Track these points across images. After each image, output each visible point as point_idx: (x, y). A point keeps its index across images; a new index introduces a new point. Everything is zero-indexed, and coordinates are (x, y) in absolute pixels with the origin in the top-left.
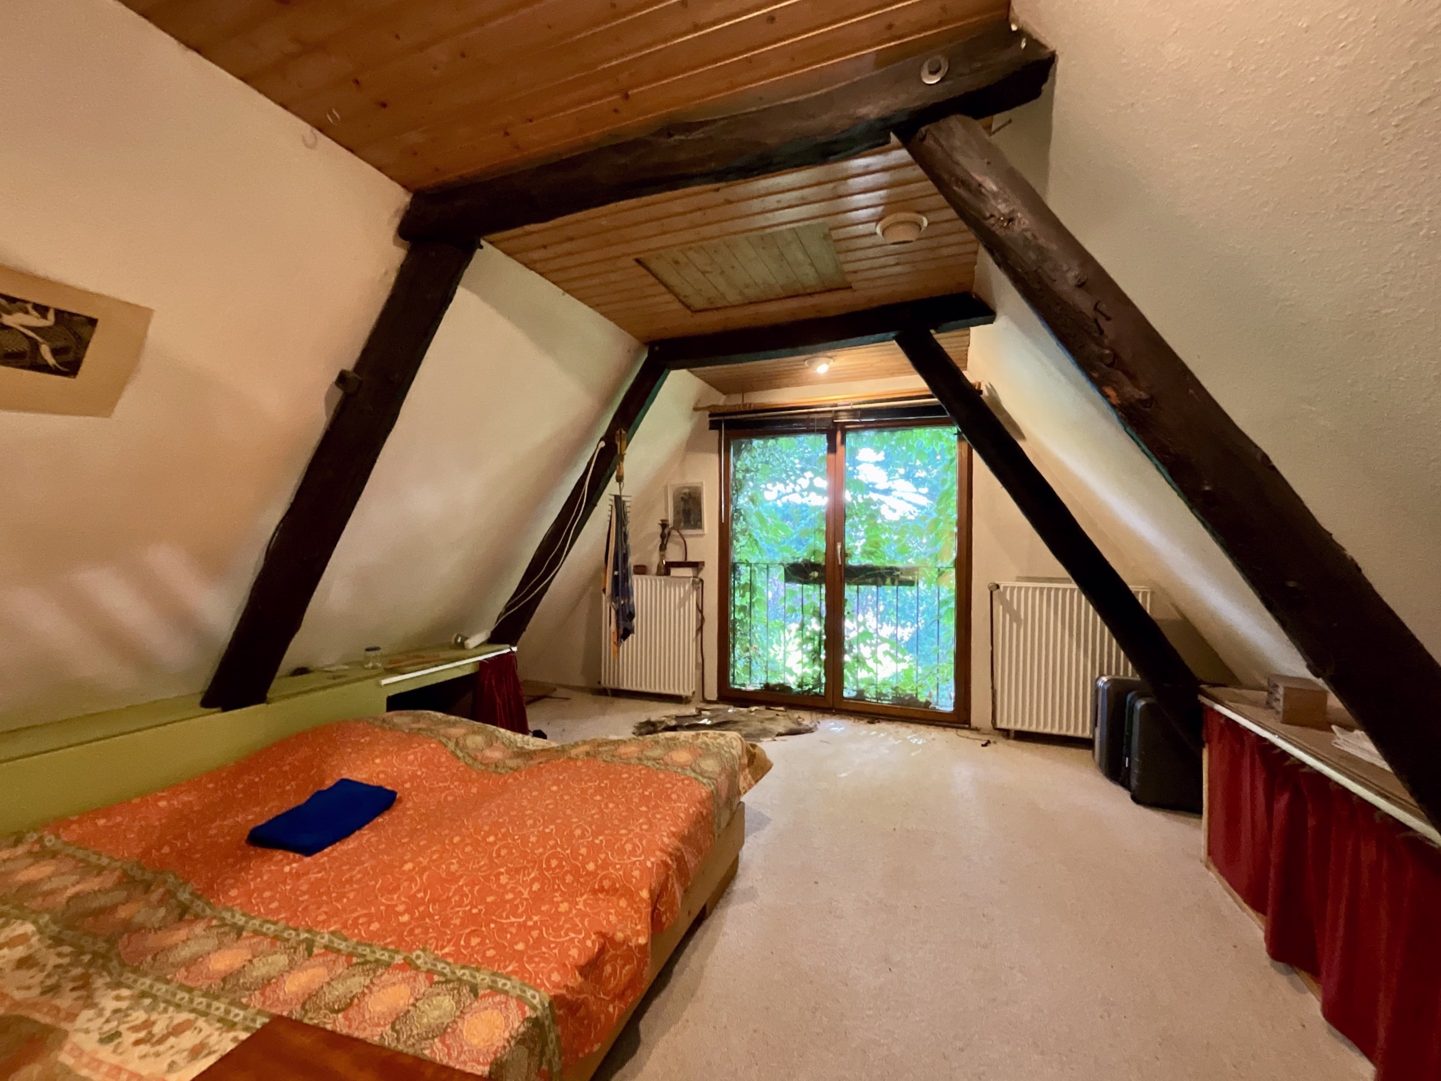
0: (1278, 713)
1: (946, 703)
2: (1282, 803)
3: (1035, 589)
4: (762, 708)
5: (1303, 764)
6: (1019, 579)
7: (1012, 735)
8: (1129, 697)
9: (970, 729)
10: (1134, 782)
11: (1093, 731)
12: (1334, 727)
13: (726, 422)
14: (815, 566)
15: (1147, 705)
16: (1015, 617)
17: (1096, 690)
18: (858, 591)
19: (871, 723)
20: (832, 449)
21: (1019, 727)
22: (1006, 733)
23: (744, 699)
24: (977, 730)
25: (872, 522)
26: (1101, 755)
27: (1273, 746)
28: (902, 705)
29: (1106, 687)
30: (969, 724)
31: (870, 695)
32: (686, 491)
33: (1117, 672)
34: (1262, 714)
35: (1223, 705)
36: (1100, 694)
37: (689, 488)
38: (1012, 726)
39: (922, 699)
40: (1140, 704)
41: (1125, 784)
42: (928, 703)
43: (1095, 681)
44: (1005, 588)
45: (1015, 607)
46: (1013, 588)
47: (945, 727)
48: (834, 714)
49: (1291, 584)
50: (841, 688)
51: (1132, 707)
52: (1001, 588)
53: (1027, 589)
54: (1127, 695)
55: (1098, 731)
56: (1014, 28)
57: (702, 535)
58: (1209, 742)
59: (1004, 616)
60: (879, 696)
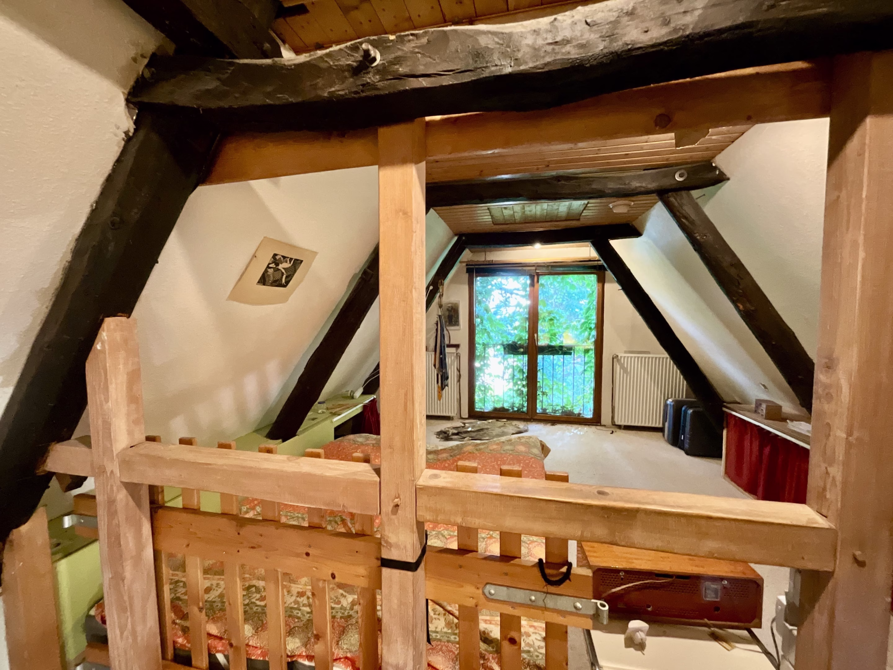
0: (762, 415)
1: (589, 414)
2: (767, 450)
3: (635, 357)
4: (494, 421)
5: (777, 436)
6: (626, 352)
7: (623, 427)
8: (683, 409)
9: (601, 425)
10: (687, 446)
11: (664, 424)
12: (788, 421)
13: (476, 269)
14: (521, 346)
15: (693, 412)
16: (625, 370)
17: (666, 406)
18: (543, 358)
19: (553, 425)
20: (532, 285)
21: (626, 424)
22: (619, 427)
23: (483, 416)
24: (604, 426)
25: (551, 323)
26: (668, 435)
27: (763, 429)
28: (567, 415)
29: (672, 404)
30: (600, 423)
31: (549, 411)
32: (450, 305)
33: (679, 397)
34: (754, 415)
35: (736, 412)
36: (669, 407)
37: (452, 303)
38: (623, 423)
39: (576, 411)
40: (690, 411)
41: (681, 447)
42: (579, 414)
43: (666, 401)
44: (621, 357)
45: (626, 366)
46: (625, 357)
47: (589, 425)
48: (532, 422)
49: (800, 377)
50: (536, 408)
51: (686, 412)
52: (619, 357)
53: (631, 357)
54: (682, 407)
55: (667, 425)
56: (714, 165)
57: (459, 330)
58: (727, 427)
59: (620, 371)
60: (555, 411)
